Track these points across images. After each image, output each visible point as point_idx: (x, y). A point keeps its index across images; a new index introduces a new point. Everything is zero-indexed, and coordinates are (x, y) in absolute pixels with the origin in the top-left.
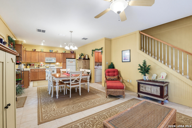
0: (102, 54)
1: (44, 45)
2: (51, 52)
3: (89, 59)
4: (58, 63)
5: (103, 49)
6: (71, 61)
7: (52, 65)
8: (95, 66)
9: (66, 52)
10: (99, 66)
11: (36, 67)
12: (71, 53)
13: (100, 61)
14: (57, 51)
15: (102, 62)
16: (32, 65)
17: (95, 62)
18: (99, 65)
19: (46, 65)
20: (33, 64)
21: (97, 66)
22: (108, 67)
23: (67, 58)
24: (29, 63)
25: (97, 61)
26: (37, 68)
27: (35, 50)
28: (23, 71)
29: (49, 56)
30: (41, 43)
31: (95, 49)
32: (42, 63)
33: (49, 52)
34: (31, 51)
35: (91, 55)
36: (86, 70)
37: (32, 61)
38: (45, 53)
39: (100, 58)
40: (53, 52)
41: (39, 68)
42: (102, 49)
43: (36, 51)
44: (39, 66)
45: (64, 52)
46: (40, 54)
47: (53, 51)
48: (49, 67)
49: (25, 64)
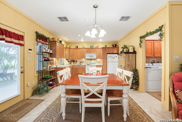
0: (163, 39)
1: (84, 41)
2: (92, 48)
3: (135, 52)
4: (99, 60)
5: (163, 29)
6: (112, 57)
7: (93, 61)
8: (147, 64)
9: (107, 47)
10: (154, 64)
11: (78, 63)
12: (113, 46)
13: (156, 56)
14: (98, 46)
15: (161, 57)
16: (75, 61)
17: (147, 57)
18: (154, 62)
19: (87, 61)
20: (77, 61)
21: (151, 64)
22: (179, 66)
23: (107, 54)
24: (73, 60)
25: (151, 56)
26: (79, 64)
27: (77, 47)
28: (57, 68)
29: (90, 52)
30: (81, 39)
31: (145, 34)
32: (83, 59)
33: (90, 48)
34: (74, 48)
35: (138, 45)
36: (124, 71)
37: (75, 58)
38: (85, 49)
39: (156, 50)
41: (81, 64)
42: (160, 29)
43: (78, 47)
44: (81, 62)
45: (104, 46)
46: (81, 50)
47: (93, 46)
48: (90, 64)
49: (69, 60)
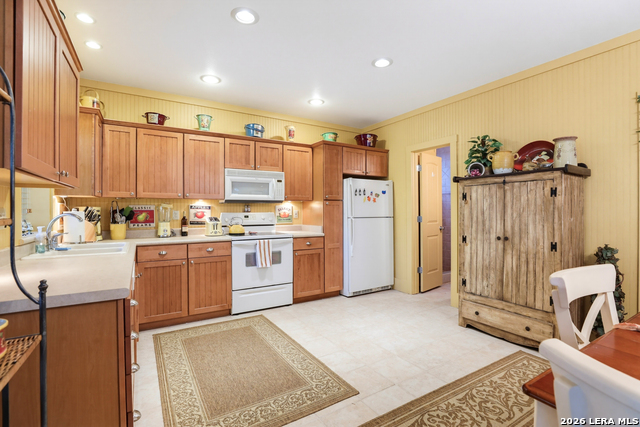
4: (289, 207)
7: (257, 216)
11: (165, 228)
16: (141, 217)
19: (224, 217)
20: (151, 213)
24: (122, 205)
26: (173, 234)
27: (162, 118)
29: (248, 163)
32: (200, 203)
34: (136, 126)
37: (141, 194)
38: (220, 140)
40: (267, 136)
41: (184, 234)
43: (167, 124)
44: (184, 222)
45: (329, 139)
46: (190, 145)
47: (263, 129)
48: (247, 230)
49: (96, 210)
